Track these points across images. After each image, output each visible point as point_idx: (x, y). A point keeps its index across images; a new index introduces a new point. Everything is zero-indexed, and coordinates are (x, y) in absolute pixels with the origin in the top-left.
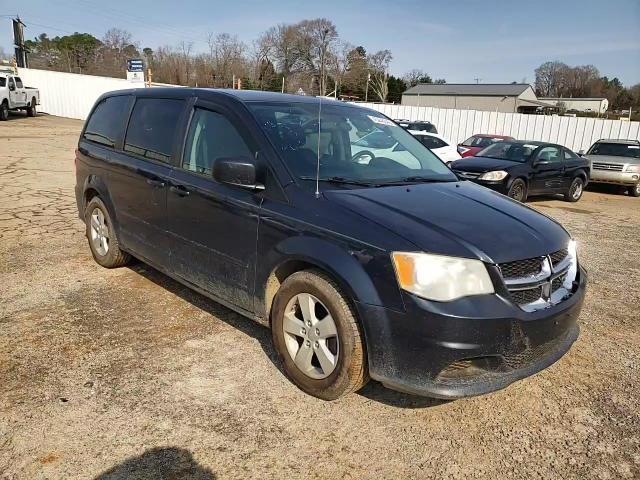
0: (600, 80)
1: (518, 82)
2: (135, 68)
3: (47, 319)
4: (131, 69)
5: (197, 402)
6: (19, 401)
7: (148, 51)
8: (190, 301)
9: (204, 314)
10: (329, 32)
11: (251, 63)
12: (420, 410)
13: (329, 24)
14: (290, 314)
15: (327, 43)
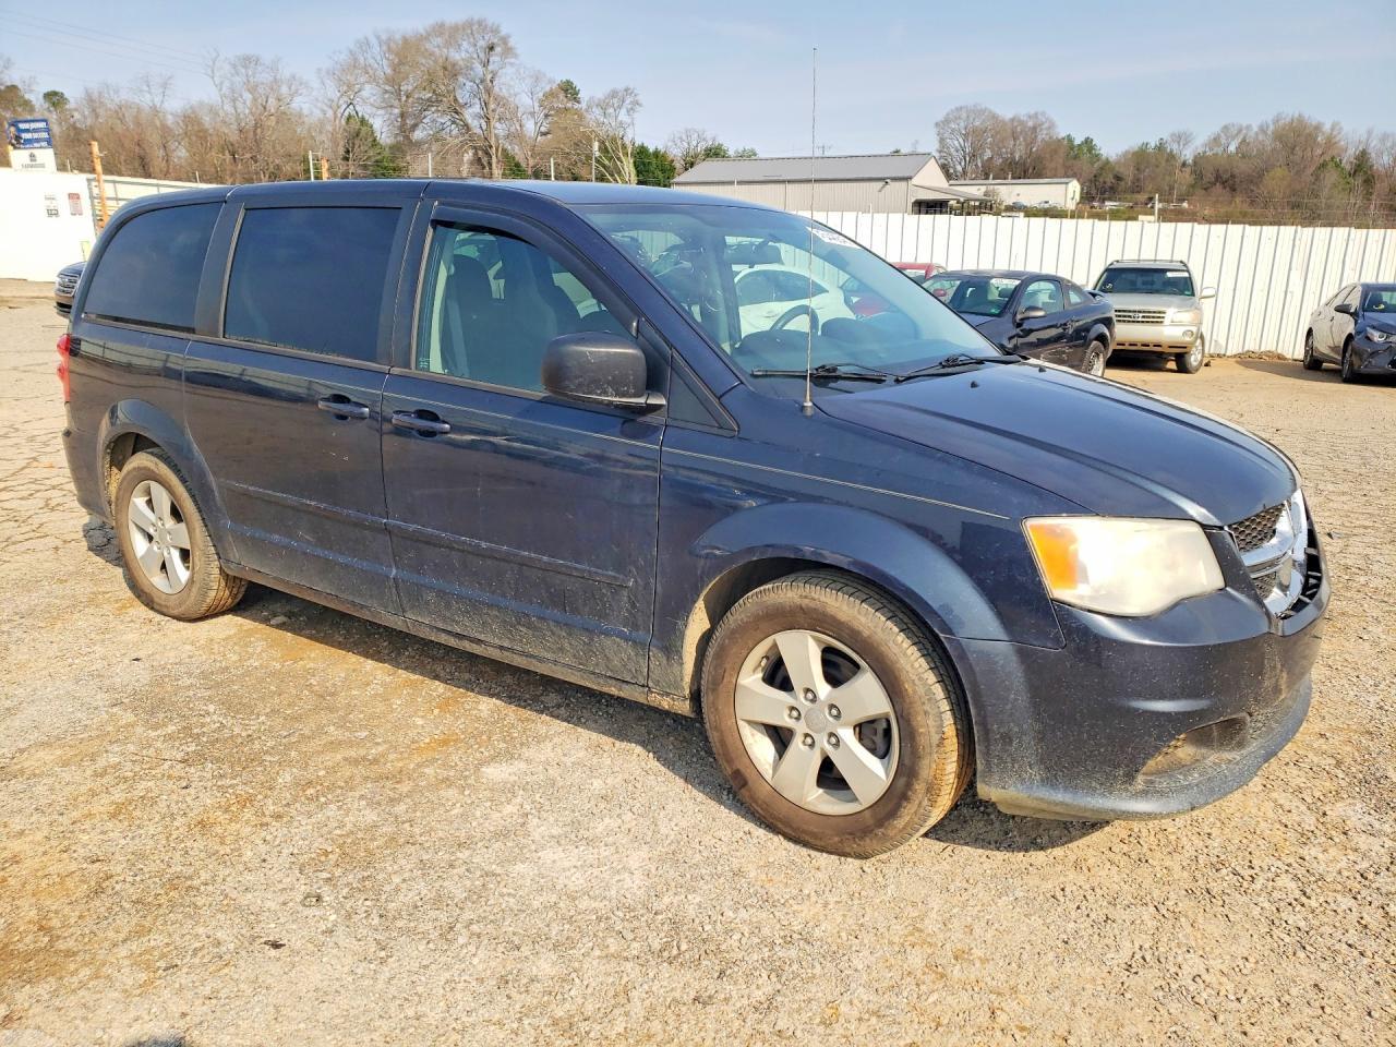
0: (1059, 141)
1: (903, 151)
2: (28, 141)
3: (114, 759)
4: (18, 142)
5: (584, 903)
6: (162, 964)
7: (54, 98)
8: (436, 677)
9: (487, 705)
10: (498, 50)
11: (322, 123)
12: (1058, 852)
13: (495, 31)
14: (751, 678)
15: (494, 74)
